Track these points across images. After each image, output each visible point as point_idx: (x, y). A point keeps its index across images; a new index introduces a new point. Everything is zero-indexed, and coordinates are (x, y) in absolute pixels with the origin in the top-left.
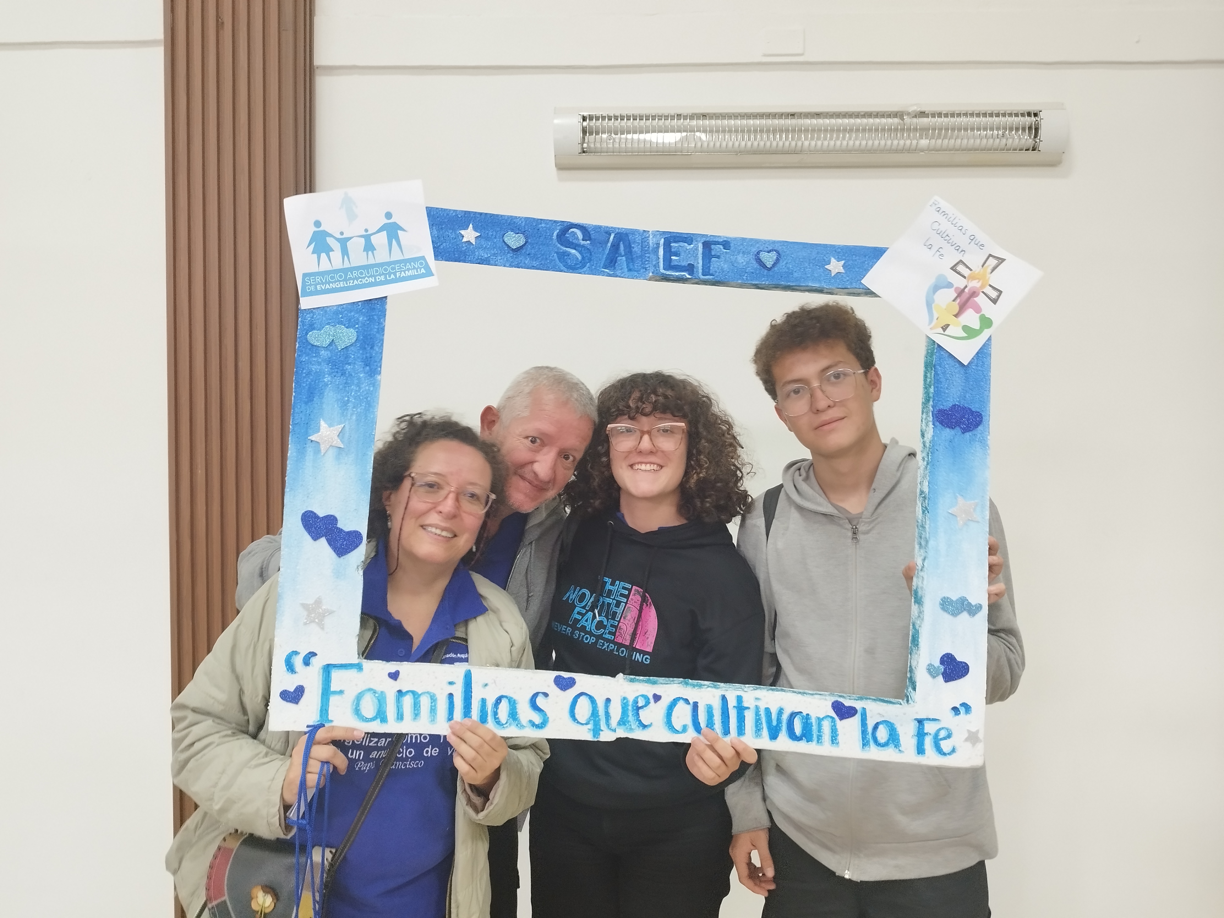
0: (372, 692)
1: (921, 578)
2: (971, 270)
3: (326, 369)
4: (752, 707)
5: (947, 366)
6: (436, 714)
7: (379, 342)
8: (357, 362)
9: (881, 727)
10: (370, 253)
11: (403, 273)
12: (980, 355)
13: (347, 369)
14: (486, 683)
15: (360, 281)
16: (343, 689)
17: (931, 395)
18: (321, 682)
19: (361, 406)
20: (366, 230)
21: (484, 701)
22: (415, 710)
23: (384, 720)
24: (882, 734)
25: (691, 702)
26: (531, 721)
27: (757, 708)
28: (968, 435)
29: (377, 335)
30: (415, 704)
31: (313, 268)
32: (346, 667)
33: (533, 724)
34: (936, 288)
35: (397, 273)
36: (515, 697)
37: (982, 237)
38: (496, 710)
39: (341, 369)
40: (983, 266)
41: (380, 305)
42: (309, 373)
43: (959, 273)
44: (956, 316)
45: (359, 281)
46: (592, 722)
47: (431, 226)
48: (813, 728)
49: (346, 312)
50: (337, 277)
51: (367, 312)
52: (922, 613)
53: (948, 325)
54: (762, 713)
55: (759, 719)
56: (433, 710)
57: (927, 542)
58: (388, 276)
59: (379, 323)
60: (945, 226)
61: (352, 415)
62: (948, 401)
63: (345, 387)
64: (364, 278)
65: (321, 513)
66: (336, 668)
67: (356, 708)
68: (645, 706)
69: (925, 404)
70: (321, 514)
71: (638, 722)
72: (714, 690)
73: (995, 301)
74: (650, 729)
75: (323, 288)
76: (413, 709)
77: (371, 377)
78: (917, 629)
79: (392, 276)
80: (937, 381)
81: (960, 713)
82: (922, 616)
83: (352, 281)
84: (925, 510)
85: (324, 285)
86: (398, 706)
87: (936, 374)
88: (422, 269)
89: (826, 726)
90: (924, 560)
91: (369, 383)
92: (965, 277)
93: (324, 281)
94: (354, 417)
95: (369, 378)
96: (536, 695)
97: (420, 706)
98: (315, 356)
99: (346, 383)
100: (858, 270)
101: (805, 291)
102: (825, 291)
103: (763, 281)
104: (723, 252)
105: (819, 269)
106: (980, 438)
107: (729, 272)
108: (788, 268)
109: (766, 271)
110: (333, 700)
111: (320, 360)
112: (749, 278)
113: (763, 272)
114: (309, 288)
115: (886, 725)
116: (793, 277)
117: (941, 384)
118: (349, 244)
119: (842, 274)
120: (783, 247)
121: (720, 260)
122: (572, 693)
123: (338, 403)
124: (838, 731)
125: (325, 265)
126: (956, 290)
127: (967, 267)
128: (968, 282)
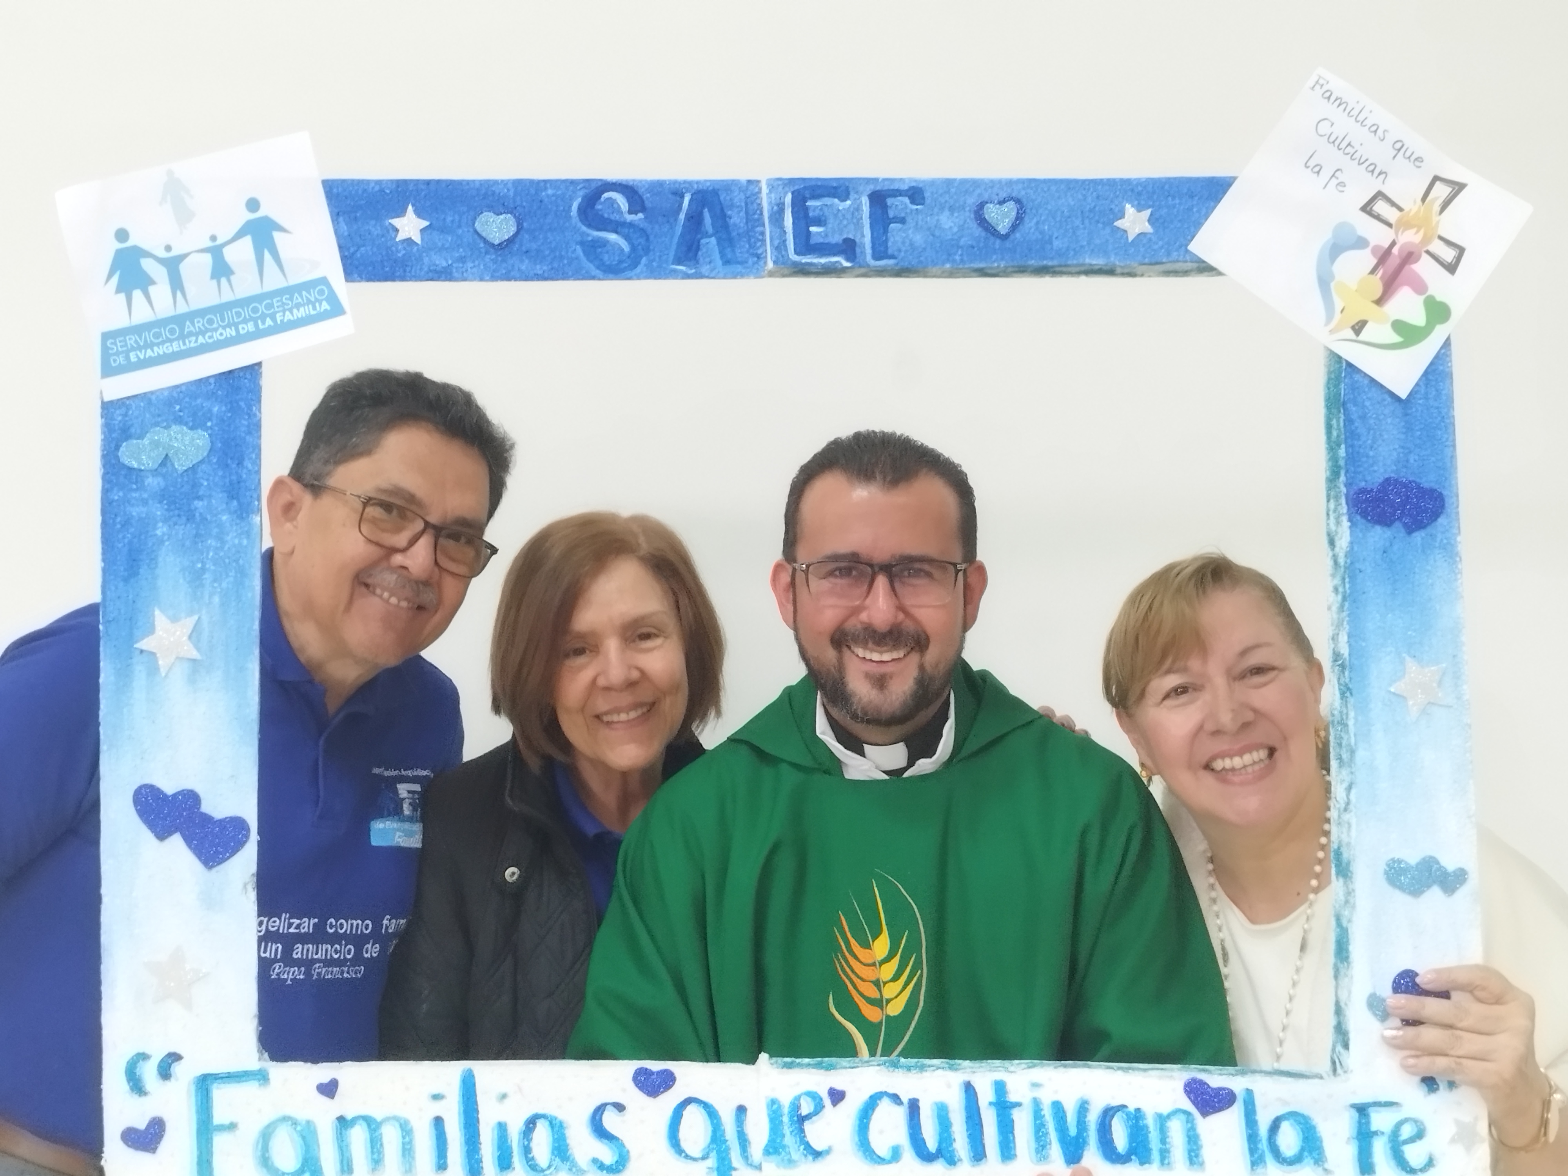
0: (290, 1123)
1: (1346, 825)
2: (1400, 209)
3: (158, 511)
4: (1026, 1100)
5: (1367, 403)
6: (413, 1158)
7: (252, 452)
8: (214, 493)
9: (1285, 1125)
10: (224, 281)
11: (287, 313)
12: (1430, 377)
13: (196, 508)
14: (504, 1092)
15: (210, 337)
16: (234, 1121)
17: (1342, 463)
18: (194, 1109)
19: (227, 576)
20: (213, 238)
21: (502, 1128)
22: (370, 1155)
23: (317, 1174)
24: (1289, 1139)
25: (905, 1100)
26: (595, 1160)
27: (1036, 1103)
28: (1418, 537)
29: (248, 438)
30: (372, 1141)
31: (121, 321)
32: (238, 1079)
33: (602, 1167)
34: (1335, 250)
35: (278, 315)
36: (561, 1115)
37: (1417, 143)
38: (529, 1143)
39: (186, 508)
40: (1424, 199)
41: (250, 381)
42: (126, 523)
43: (1378, 218)
44: (1380, 302)
45: (207, 337)
46: (713, 1154)
47: (336, 216)
48: (1150, 1135)
49: (187, 399)
50: (165, 333)
51: (226, 396)
52: (1353, 894)
54: (1047, 1113)
55: (1043, 1125)
56: (407, 1150)
58: (259, 322)
59: (250, 415)
60: (1344, 125)
61: (211, 595)
62: (1375, 471)
63: (196, 543)
64: (216, 330)
65: (169, 788)
66: (220, 1081)
67: (262, 1156)
68: (816, 1113)
69: (1331, 481)
71: (803, 1147)
72: (948, 1074)
73: (1451, 268)
74: (829, 1158)
75: (142, 357)
76: (369, 1150)
77: (242, 518)
78: (1344, 925)
79: (269, 322)
80: (1351, 435)
81: (1437, 1089)
82: (1352, 901)
83: (193, 339)
84: (1346, 691)
85: (143, 351)
86: (340, 1147)
88: (324, 302)
89: (1176, 1130)
90: (1349, 789)
91: (239, 531)
92: (1390, 225)
93: (142, 344)
94: (216, 599)
95: (238, 521)
96: (600, 1110)
97: (382, 1145)
98: (137, 490)
99: (197, 535)
100: (1179, 225)
101: (1079, 273)
102: (1119, 270)
103: (994, 261)
104: (912, 210)
105: (1104, 228)
106: (1442, 540)
107: (925, 249)
108: (1042, 233)
109: (998, 242)
110: (220, 1141)
111: (145, 496)
112: (965, 258)
113: (994, 244)
114: (115, 361)
115: (1295, 1121)
116: (1052, 249)
117: (1359, 439)
118: (184, 268)
119: (1149, 236)
120: (1029, 191)
121: (905, 227)
122: (670, 1099)
123: (185, 574)
124: (1201, 1138)
125: (142, 313)
126: (1374, 251)
127: (1393, 204)
128: (1397, 233)
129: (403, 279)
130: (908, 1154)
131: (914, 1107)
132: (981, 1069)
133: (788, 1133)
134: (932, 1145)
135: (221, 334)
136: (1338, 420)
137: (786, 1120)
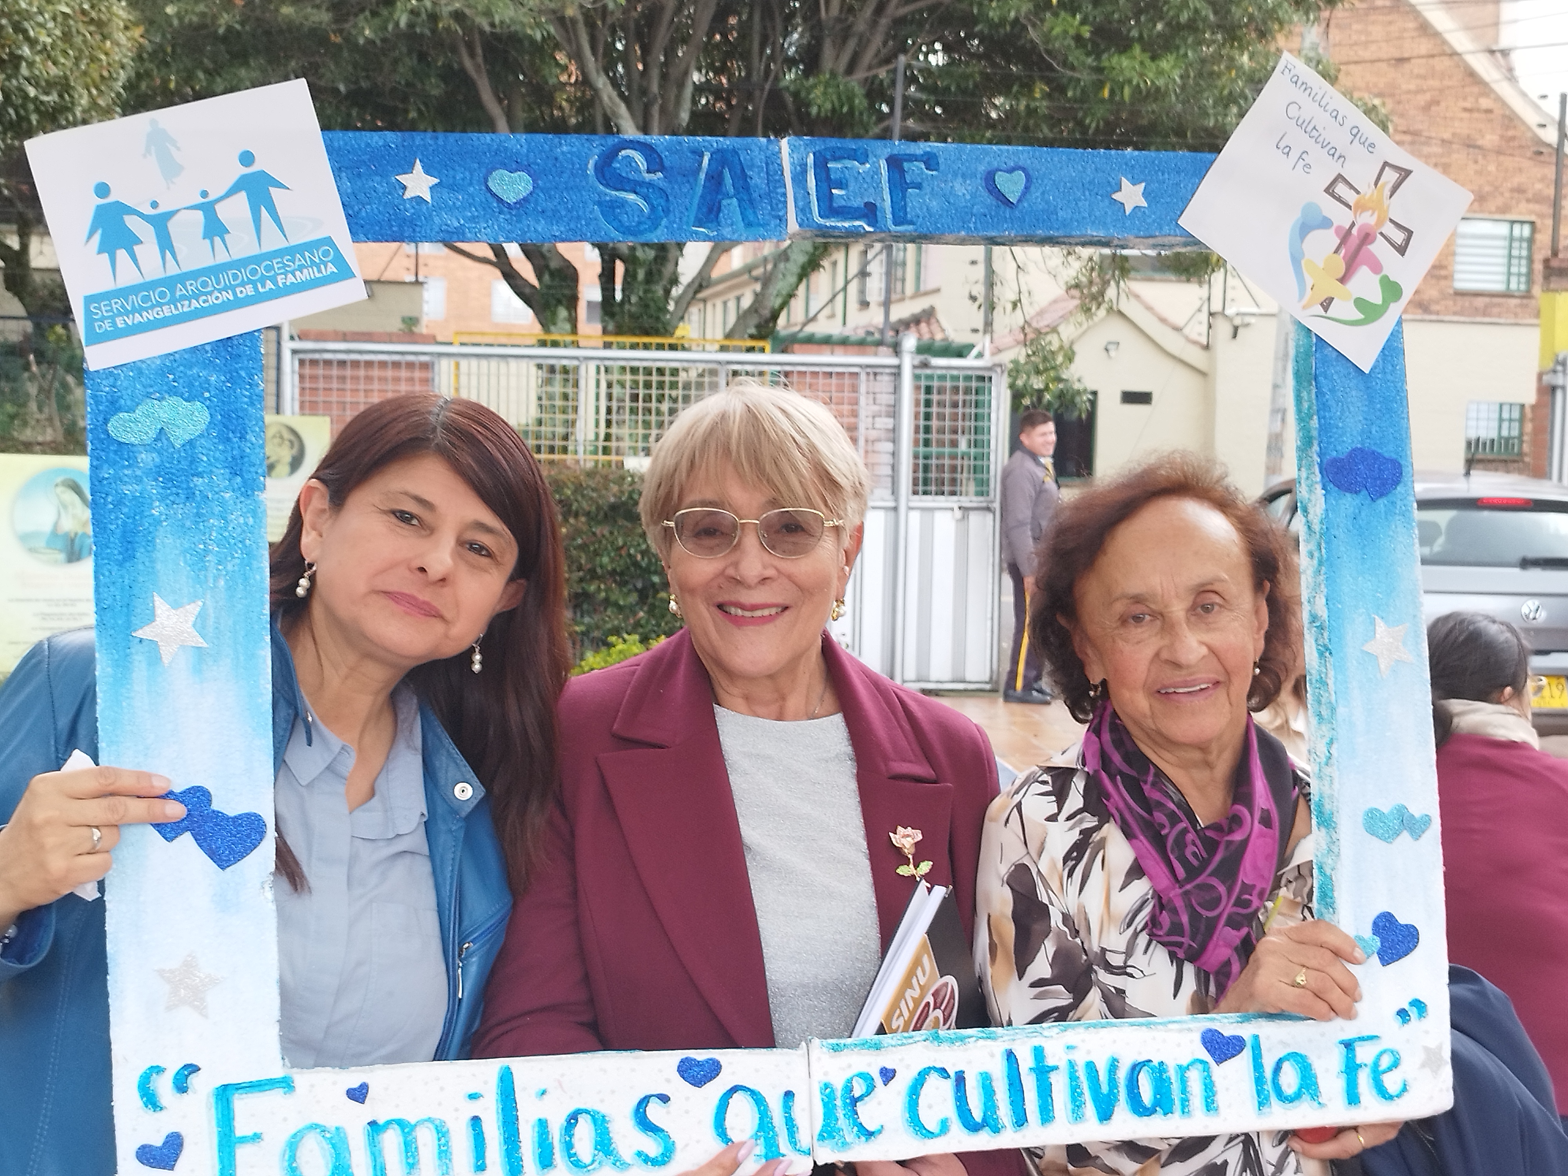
0: (318, 1131)
2: (1358, 192)
3: (153, 488)
4: (1063, 1065)
5: (1336, 378)
8: (214, 470)
9: (1286, 1066)
10: (217, 240)
11: (290, 275)
13: (196, 486)
14: (544, 1088)
15: (205, 301)
16: (259, 1130)
17: (1315, 433)
18: (214, 1122)
19: (233, 557)
21: (543, 1124)
22: (407, 1157)
24: (1290, 1079)
25: (952, 1074)
26: (640, 1154)
28: (1380, 504)
29: (249, 409)
30: (405, 1146)
32: (261, 1088)
33: (647, 1160)
34: (1304, 229)
35: (279, 278)
36: (603, 1109)
38: (570, 1140)
39: (185, 486)
40: (1376, 184)
41: (251, 348)
42: (119, 503)
44: (1343, 280)
45: (201, 301)
46: (761, 1142)
47: (339, 173)
48: (1172, 1086)
49: (182, 368)
50: (154, 296)
51: (225, 365)
52: (1335, 844)
54: (1082, 1074)
55: (1078, 1086)
56: (444, 1152)
57: (1333, 710)
58: (259, 286)
60: (1309, 110)
61: (216, 579)
62: (1344, 442)
63: (197, 523)
64: (211, 293)
66: (241, 1091)
68: (868, 1093)
69: (1304, 450)
71: (856, 1128)
73: (1402, 250)
74: (881, 1138)
75: (130, 323)
76: (404, 1155)
77: (248, 496)
79: (269, 285)
80: (1322, 407)
81: (1410, 1020)
82: (1334, 850)
83: (187, 303)
84: (1324, 651)
85: (131, 317)
86: (373, 1155)
87: (1319, 394)
88: (330, 265)
89: (1195, 1079)
91: (244, 510)
92: (1350, 207)
93: (129, 308)
94: (221, 583)
95: (243, 499)
96: (644, 1102)
97: (416, 1149)
98: (129, 466)
99: (197, 515)
100: (1169, 200)
101: (1078, 244)
103: (1005, 230)
105: (1102, 201)
106: (1401, 507)
107: (941, 215)
108: (1047, 203)
109: (1008, 211)
110: (242, 1154)
111: (139, 473)
112: (979, 226)
113: (1003, 213)
114: (100, 327)
115: (1295, 1061)
116: (1057, 220)
117: (1330, 411)
118: (173, 226)
119: (1145, 210)
120: (1034, 161)
121: (922, 193)
122: (716, 1088)
123: (185, 557)
124: (1217, 1084)
125: (128, 275)
126: (1337, 231)
127: (1352, 187)
128: (1355, 215)
130: (956, 1126)
131: (960, 1079)
132: (1018, 1036)
133: (842, 1116)
134: (978, 1116)
135: (217, 298)
136: (1309, 393)
137: (839, 1103)
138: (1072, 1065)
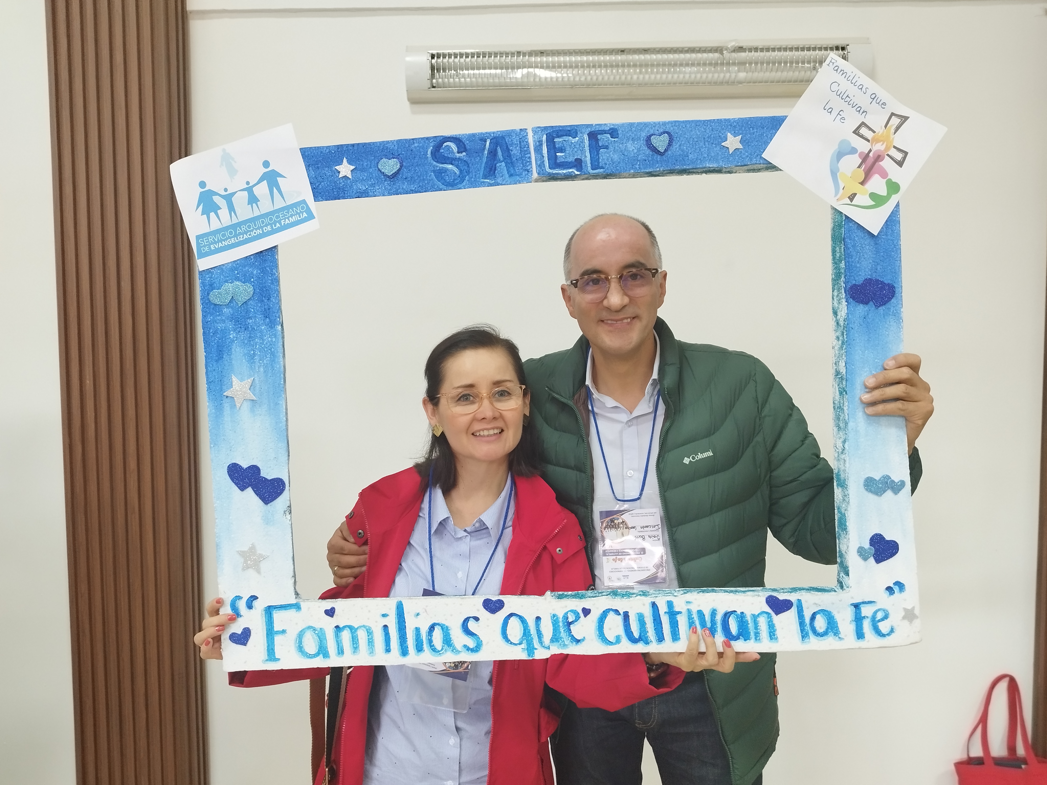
0: (312, 629)
1: (843, 461)
2: (874, 132)
3: (230, 326)
4: (684, 610)
5: (856, 239)
6: (374, 646)
7: (276, 293)
8: (257, 315)
9: (818, 617)
10: (254, 205)
11: (287, 220)
12: (888, 223)
13: (249, 324)
14: (418, 612)
15: (249, 235)
16: (285, 629)
17: (843, 271)
18: (264, 624)
20: (248, 183)
21: (417, 630)
22: (353, 644)
23: (326, 655)
24: (821, 623)
25: (622, 613)
26: (465, 646)
28: (882, 309)
29: (272, 286)
30: (353, 638)
31: (205, 229)
32: (285, 608)
33: (468, 649)
34: (839, 155)
35: (282, 221)
36: (447, 623)
37: (883, 95)
38: (431, 638)
39: (244, 324)
40: (886, 126)
41: (272, 255)
42: (216, 332)
43: (862, 137)
44: (862, 183)
46: (525, 641)
47: (308, 167)
48: (749, 625)
49: (240, 268)
50: (227, 234)
51: (260, 265)
52: (848, 496)
53: (855, 195)
54: (695, 616)
55: (693, 622)
56: (371, 642)
57: (849, 425)
58: (273, 225)
59: (273, 274)
60: (845, 86)
61: (259, 367)
62: (860, 275)
63: (250, 341)
64: (252, 231)
66: (276, 609)
67: (299, 646)
68: (576, 620)
69: (836, 280)
70: (245, 465)
71: (570, 638)
72: (643, 598)
73: (900, 164)
74: (584, 643)
75: (217, 247)
76: (352, 642)
77: (272, 328)
78: (843, 512)
79: (278, 225)
80: (847, 256)
81: (894, 593)
82: (847, 499)
83: (242, 236)
84: (843, 392)
85: (217, 244)
86: (337, 641)
87: (846, 248)
88: (304, 213)
89: (762, 621)
90: (844, 442)
91: (271, 334)
92: (868, 141)
93: (216, 240)
94: (262, 369)
95: (269, 329)
96: (467, 620)
97: (358, 640)
98: (219, 315)
99: (250, 337)
100: (756, 144)
101: (702, 173)
102: (724, 170)
103: (657, 168)
104: (612, 141)
105: (716, 147)
106: (893, 311)
107: (619, 162)
108: (683, 151)
109: (659, 157)
110: (278, 639)
111: (224, 318)
112: (642, 167)
113: (656, 158)
114: (204, 250)
115: (823, 614)
116: (688, 159)
117: (852, 258)
118: (234, 199)
119: (740, 150)
120: (675, 128)
121: (608, 151)
122: (502, 614)
123: (245, 357)
124: (776, 625)
125: (216, 225)
126: (860, 155)
127: (870, 129)
128: (872, 145)
129: (344, 198)
130: (624, 639)
131: (626, 616)
132: (660, 595)
133: (563, 631)
134: (636, 635)
135: (255, 233)
136: (840, 248)
137: (561, 624)
138: (689, 611)
